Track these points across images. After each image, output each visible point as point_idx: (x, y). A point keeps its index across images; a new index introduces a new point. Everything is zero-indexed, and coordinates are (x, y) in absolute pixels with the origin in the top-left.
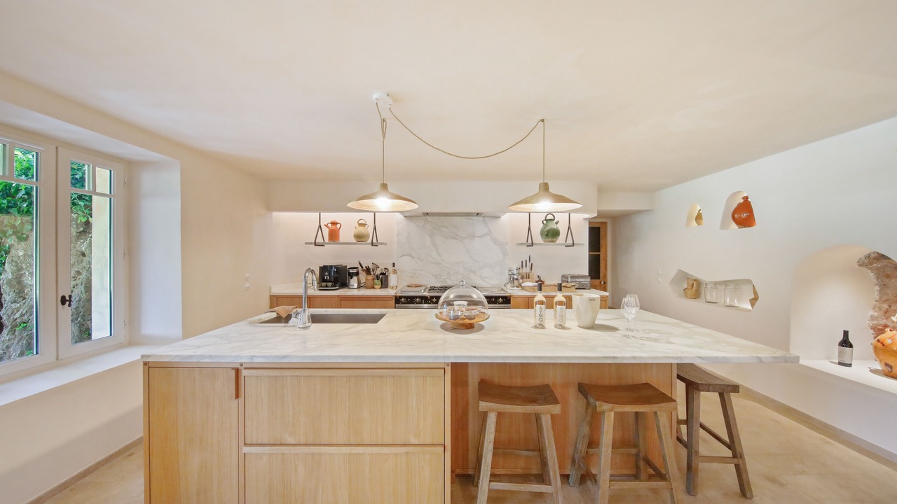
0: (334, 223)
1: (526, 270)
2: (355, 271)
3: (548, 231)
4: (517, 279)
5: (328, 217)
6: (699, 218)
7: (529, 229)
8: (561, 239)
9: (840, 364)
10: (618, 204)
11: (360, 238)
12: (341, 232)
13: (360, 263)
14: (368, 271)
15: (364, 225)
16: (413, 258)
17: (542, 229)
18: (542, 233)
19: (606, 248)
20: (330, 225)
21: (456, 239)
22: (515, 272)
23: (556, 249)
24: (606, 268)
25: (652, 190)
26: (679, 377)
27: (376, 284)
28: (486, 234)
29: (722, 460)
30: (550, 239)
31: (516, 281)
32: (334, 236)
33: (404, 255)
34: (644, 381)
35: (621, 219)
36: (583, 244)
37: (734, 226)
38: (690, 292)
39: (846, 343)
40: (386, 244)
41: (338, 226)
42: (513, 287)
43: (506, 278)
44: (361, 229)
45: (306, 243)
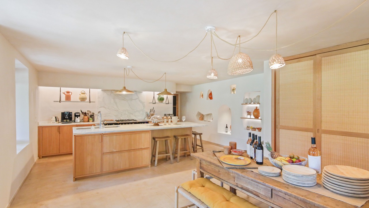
0: (68, 92)
1: (152, 113)
2: (79, 114)
3: (160, 98)
4: (150, 116)
5: (64, 90)
6: (202, 96)
7: (154, 97)
8: (164, 101)
9: (226, 132)
10: (182, 90)
11: (83, 99)
12: (72, 96)
13: (81, 111)
14: (85, 114)
15: (84, 93)
16: (106, 108)
17: (158, 97)
18: (158, 99)
19: (178, 104)
20: (66, 93)
21: (125, 100)
22: (149, 113)
23: (163, 105)
24: (178, 112)
25: (191, 85)
26: (193, 134)
27: (91, 120)
28: (137, 99)
29: (200, 149)
30: (161, 101)
31: (149, 117)
32: (68, 98)
33: (101, 107)
34: (186, 134)
35: (183, 94)
36: (171, 103)
37: (209, 99)
38: (201, 118)
39: (227, 127)
40: (94, 102)
41: (70, 93)
42: (148, 119)
43: (145, 115)
44: (83, 96)
45: (54, 101)
